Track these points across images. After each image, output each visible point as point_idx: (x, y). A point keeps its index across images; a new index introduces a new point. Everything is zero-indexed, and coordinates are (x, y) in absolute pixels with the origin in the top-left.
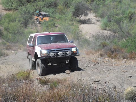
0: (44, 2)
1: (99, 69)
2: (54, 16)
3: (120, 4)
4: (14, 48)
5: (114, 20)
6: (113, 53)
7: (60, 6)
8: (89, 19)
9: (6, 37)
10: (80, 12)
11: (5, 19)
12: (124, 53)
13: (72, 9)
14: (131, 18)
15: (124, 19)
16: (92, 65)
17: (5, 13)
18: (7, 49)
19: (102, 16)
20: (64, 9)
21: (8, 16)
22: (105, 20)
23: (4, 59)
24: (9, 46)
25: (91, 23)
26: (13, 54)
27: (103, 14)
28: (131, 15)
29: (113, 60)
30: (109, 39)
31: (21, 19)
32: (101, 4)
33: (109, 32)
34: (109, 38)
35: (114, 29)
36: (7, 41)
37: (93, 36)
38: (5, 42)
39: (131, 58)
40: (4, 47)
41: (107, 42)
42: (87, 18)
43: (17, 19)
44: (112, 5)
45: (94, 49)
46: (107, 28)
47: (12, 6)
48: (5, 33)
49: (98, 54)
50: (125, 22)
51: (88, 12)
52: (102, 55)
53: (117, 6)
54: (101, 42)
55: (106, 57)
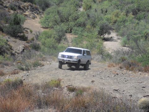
0: (75, 22)
1: (119, 79)
2: (83, 34)
3: (138, 25)
4: (49, 60)
5: (133, 39)
6: (130, 66)
7: (88, 26)
8: (112, 37)
9: (43, 50)
10: (105, 31)
11: (42, 35)
12: (140, 66)
13: (97, 29)
14: (146, 37)
15: (141, 38)
16: (113, 76)
17: (43, 31)
18: (43, 60)
19: (122, 35)
20: (91, 28)
21: (45, 33)
22: (125, 38)
23: (40, 68)
24: (44, 58)
25: (113, 41)
26: (48, 64)
27: (123, 34)
28: (147, 35)
29: (130, 72)
30: (127, 55)
31: (56, 36)
32: (122, 25)
33: (128, 48)
34: (127, 53)
35: (132, 46)
36: (43, 54)
37: (115, 52)
38: (42, 54)
39: (146, 71)
40: (41, 58)
41: (126, 56)
42: (110, 36)
43: (52, 36)
44: (131, 26)
45: (115, 62)
46: (127, 45)
47: (48, 25)
48: (42, 47)
49: (118, 67)
50: (142, 40)
51: (111, 32)
52: (121, 68)
53: (135, 27)
54: (121, 56)
55: (124, 69)
